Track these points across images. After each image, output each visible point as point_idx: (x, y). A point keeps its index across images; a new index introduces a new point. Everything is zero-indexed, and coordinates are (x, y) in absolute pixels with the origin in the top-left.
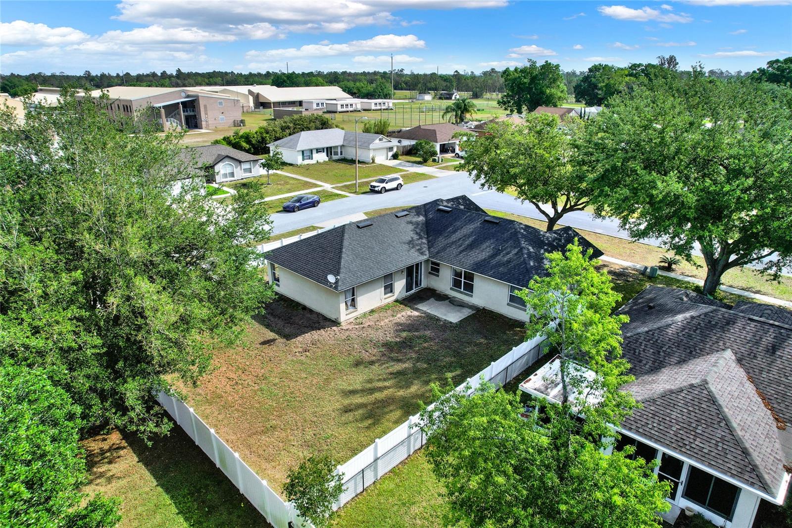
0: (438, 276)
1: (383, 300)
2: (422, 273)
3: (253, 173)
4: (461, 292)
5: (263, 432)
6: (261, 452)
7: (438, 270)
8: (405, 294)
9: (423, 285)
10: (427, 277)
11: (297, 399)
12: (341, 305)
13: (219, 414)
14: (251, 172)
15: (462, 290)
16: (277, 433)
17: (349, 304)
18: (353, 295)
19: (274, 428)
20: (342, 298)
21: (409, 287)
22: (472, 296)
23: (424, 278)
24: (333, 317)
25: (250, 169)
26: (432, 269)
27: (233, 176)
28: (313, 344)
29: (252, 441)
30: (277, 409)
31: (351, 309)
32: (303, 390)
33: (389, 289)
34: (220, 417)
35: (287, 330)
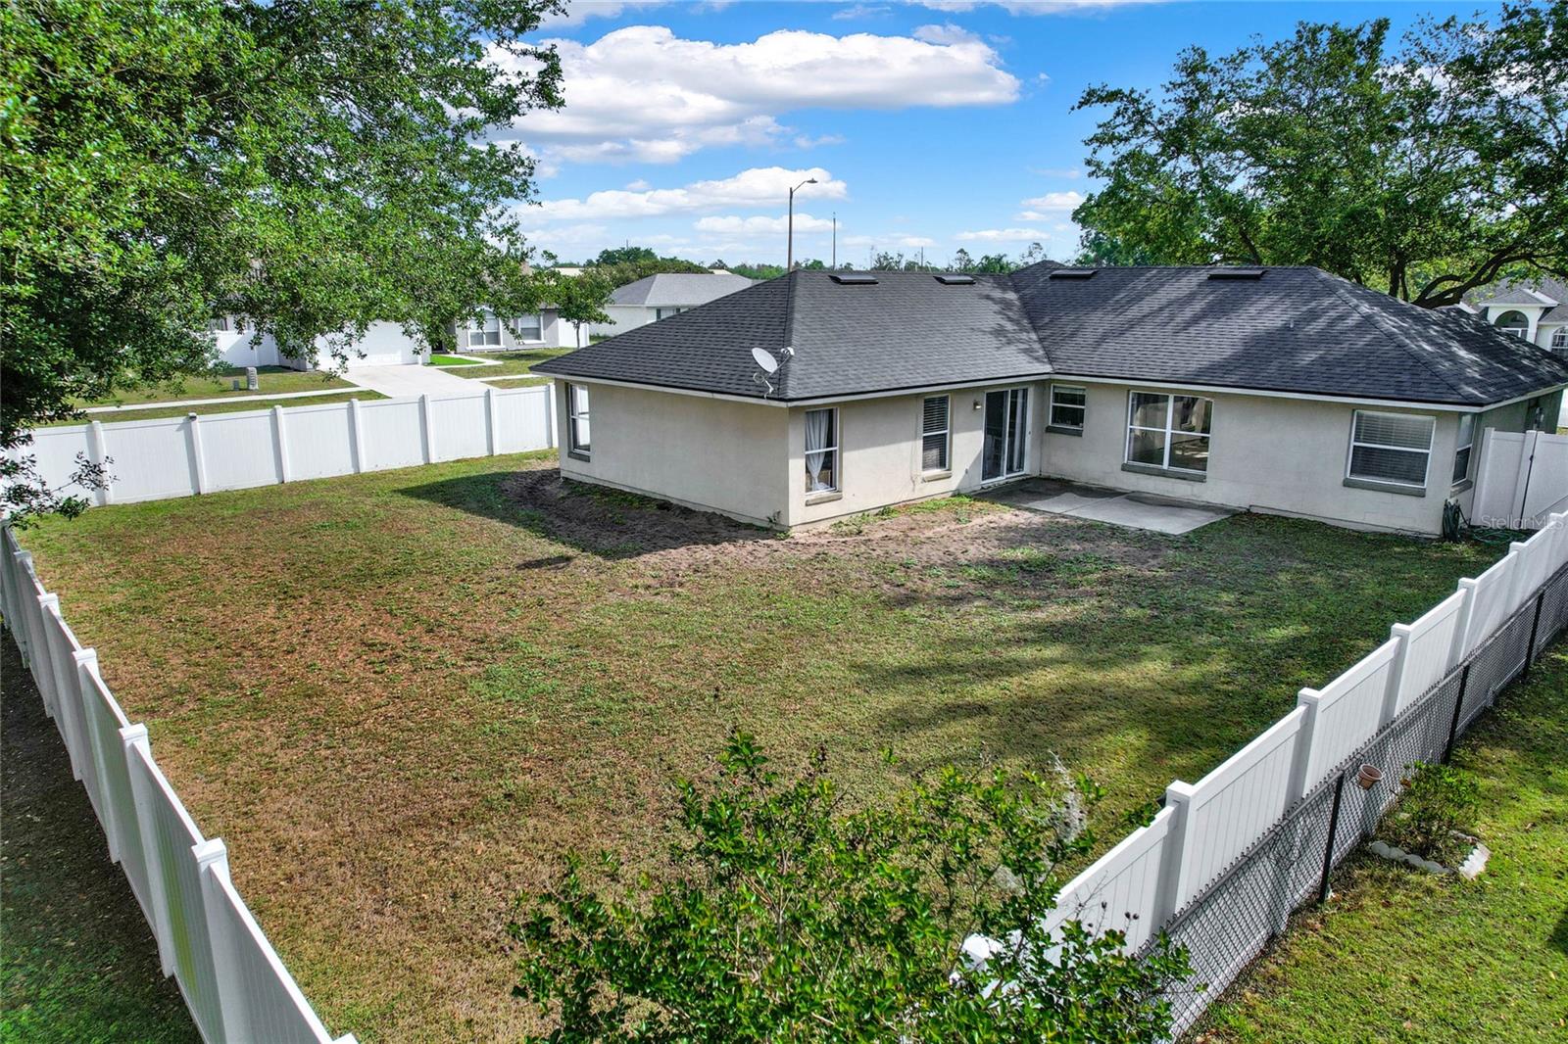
0: (1079, 434)
1: (919, 485)
2: (1029, 428)
3: (543, 341)
4: (1163, 474)
5: (465, 818)
6: (435, 901)
7: (1077, 418)
8: (979, 483)
9: (1027, 470)
10: (1041, 443)
11: (638, 705)
12: (792, 462)
13: (283, 746)
14: (538, 337)
15: (1165, 465)
16: (531, 822)
17: (816, 470)
18: (830, 444)
19: (521, 802)
20: (796, 437)
21: (991, 463)
22: (1202, 479)
23: (1032, 446)
24: (759, 513)
25: (538, 329)
26: (1060, 415)
27: (497, 342)
28: (696, 571)
29: (402, 851)
30: (543, 736)
31: (822, 491)
32: (664, 681)
33: (938, 448)
34: (283, 758)
35: (605, 543)
